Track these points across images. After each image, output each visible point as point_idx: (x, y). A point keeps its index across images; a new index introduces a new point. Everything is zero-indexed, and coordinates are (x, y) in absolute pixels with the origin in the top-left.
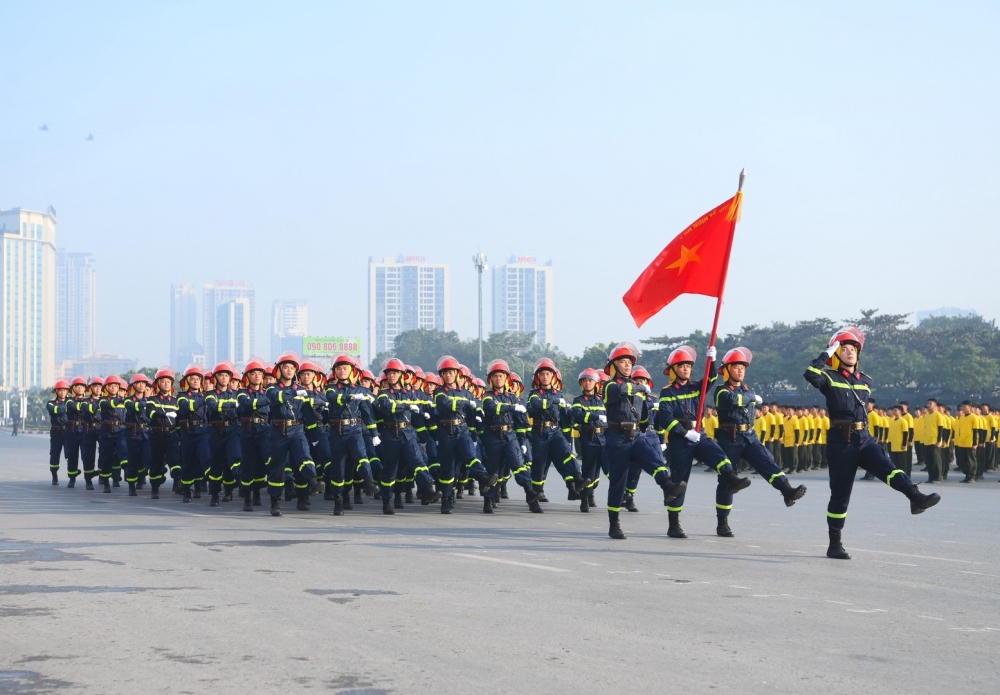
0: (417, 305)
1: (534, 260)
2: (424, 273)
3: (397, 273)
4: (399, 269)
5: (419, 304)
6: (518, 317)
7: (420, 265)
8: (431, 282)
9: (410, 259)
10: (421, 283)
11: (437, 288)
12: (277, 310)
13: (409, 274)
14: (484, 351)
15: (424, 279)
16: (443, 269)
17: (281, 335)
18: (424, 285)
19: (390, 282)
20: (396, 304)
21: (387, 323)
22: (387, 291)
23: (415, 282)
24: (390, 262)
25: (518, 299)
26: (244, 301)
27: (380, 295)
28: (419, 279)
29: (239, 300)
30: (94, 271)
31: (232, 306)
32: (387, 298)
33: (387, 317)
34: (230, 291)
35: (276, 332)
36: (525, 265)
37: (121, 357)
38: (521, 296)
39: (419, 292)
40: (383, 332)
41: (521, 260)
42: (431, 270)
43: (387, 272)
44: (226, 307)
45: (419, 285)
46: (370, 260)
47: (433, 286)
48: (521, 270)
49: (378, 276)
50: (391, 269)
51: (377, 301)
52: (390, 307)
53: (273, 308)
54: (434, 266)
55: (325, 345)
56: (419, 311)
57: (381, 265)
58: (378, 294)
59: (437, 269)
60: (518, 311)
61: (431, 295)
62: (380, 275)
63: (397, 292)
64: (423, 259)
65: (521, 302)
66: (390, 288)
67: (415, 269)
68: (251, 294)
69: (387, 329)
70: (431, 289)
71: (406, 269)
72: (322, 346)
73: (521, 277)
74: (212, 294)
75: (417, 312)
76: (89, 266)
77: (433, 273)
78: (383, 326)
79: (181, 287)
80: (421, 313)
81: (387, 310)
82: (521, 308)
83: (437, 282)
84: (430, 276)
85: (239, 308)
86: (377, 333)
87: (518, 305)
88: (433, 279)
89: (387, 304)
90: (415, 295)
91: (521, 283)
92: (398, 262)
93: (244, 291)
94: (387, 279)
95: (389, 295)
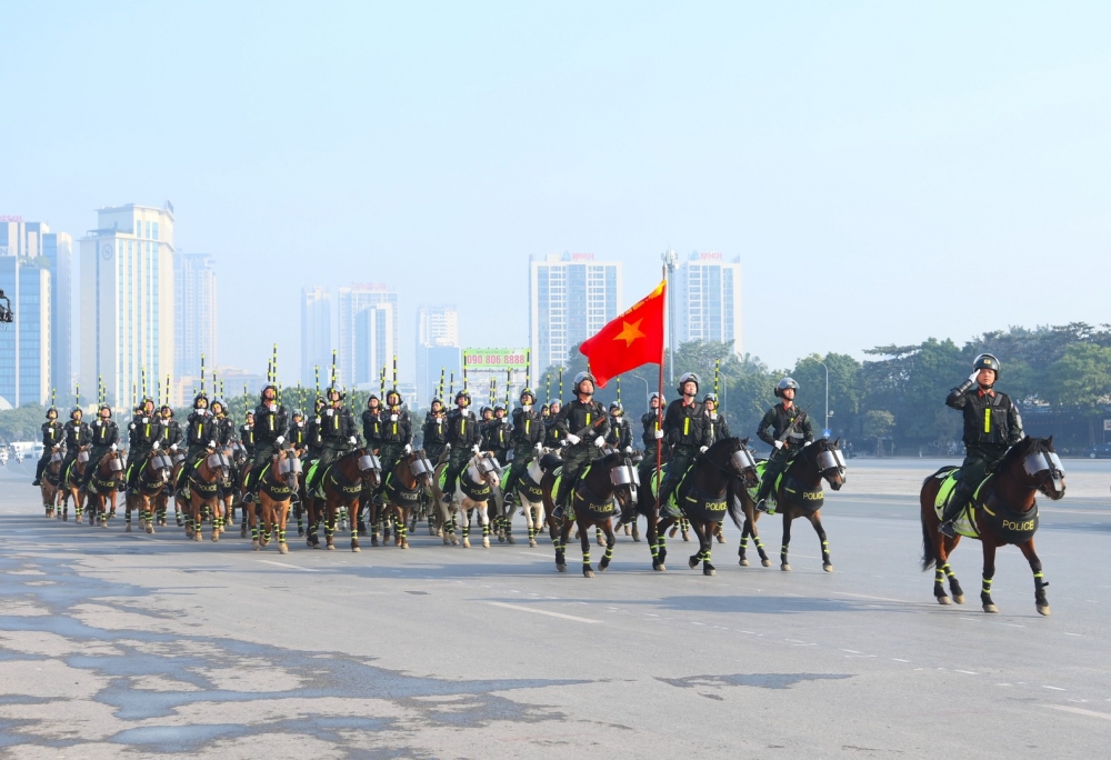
0: (585, 310)
1: (720, 256)
2: (593, 272)
3: (561, 272)
4: (564, 268)
5: (588, 308)
6: (702, 322)
7: (588, 263)
8: (601, 283)
9: (576, 256)
10: (590, 284)
11: (608, 290)
12: (422, 316)
13: (576, 274)
14: (675, 363)
15: (593, 280)
16: (615, 268)
17: (428, 345)
18: (593, 287)
19: (555, 283)
20: (562, 309)
21: (551, 330)
22: (550, 294)
23: (583, 284)
24: (554, 260)
25: (701, 301)
26: (387, 307)
27: (543, 298)
28: (587, 280)
29: (381, 306)
30: (214, 274)
31: (373, 312)
32: (550, 301)
33: (551, 323)
34: (369, 295)
35: (421, 342)
36: (710, 262)
37: (246, 372)
38: (705, 298)
39: (588, 294)
40: (547, 341)
41: (704, 256)
42: (601, 268)
43: (550, 272)
44: (366, 313)
45: (588, 287)
46: (531, 259)
47: (604, 287)
48: (705, 268)
49: (540, 276)
50: (556, 268)
51: (539, 305)
52: (555, 312)
53: (418, 314)
54: (604, 264)
55: (488, 358)
56: (588, 316)
57: (544, 264)
58: (540, 298)
59: (608, 268)
60: (701, 315)
61: (601, 298)
62: (543, 275)
63: (562, 294)
64: (592, 256)
65: (705, 305)
66: (554, 290)
67: (582, 267)
68: (392, 298)
69: (551, 338)
70: (601, 290)
71: (573, 268)
72: (484, 359)
73: (705, 276)
74: (348, 299)
75: (585, 317)
76: (209, 268)
77: (604, 272)
78: (547, 334)
79: (314, 291)
80: (590, 318)
81: (550, 316)
82: (705, 312)
83: (608, 283)
84: (601, 276)
85: (381, 315)
86: (540, 342)
87: (701, 308)
88: (604, 279)
89: (550, 309)
90: (583, 298)
91: (705, 283)
92: (563, 260)
93: (385, 295)
94: (550, 280)
95: (553, 298)
